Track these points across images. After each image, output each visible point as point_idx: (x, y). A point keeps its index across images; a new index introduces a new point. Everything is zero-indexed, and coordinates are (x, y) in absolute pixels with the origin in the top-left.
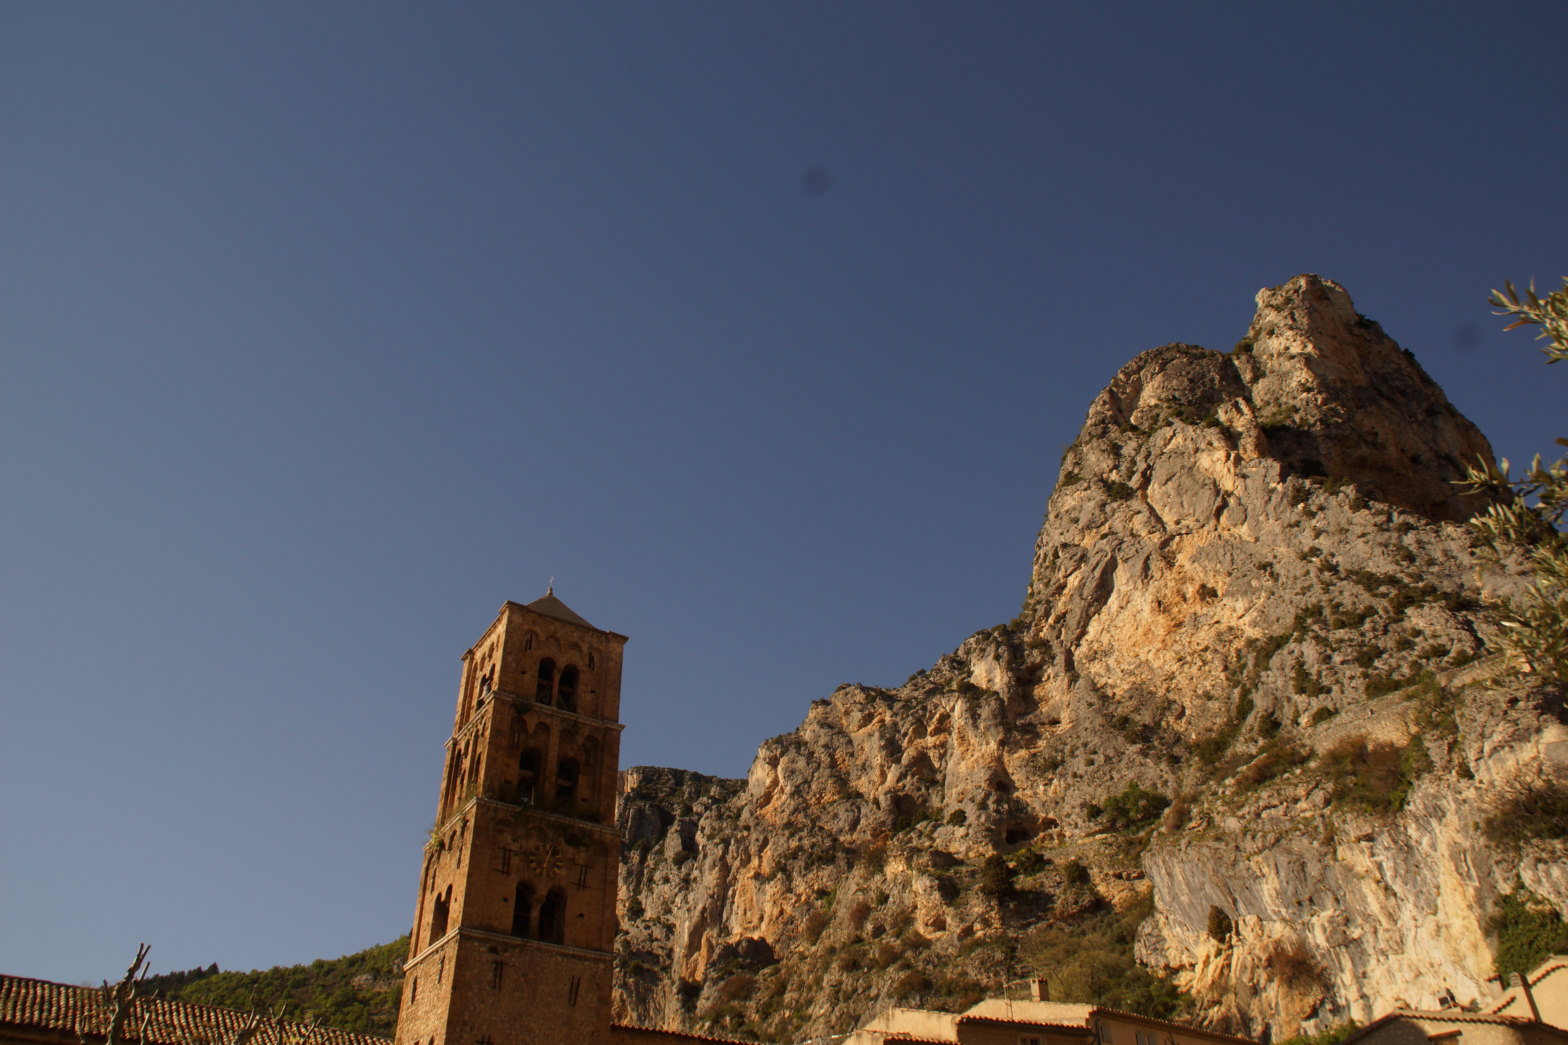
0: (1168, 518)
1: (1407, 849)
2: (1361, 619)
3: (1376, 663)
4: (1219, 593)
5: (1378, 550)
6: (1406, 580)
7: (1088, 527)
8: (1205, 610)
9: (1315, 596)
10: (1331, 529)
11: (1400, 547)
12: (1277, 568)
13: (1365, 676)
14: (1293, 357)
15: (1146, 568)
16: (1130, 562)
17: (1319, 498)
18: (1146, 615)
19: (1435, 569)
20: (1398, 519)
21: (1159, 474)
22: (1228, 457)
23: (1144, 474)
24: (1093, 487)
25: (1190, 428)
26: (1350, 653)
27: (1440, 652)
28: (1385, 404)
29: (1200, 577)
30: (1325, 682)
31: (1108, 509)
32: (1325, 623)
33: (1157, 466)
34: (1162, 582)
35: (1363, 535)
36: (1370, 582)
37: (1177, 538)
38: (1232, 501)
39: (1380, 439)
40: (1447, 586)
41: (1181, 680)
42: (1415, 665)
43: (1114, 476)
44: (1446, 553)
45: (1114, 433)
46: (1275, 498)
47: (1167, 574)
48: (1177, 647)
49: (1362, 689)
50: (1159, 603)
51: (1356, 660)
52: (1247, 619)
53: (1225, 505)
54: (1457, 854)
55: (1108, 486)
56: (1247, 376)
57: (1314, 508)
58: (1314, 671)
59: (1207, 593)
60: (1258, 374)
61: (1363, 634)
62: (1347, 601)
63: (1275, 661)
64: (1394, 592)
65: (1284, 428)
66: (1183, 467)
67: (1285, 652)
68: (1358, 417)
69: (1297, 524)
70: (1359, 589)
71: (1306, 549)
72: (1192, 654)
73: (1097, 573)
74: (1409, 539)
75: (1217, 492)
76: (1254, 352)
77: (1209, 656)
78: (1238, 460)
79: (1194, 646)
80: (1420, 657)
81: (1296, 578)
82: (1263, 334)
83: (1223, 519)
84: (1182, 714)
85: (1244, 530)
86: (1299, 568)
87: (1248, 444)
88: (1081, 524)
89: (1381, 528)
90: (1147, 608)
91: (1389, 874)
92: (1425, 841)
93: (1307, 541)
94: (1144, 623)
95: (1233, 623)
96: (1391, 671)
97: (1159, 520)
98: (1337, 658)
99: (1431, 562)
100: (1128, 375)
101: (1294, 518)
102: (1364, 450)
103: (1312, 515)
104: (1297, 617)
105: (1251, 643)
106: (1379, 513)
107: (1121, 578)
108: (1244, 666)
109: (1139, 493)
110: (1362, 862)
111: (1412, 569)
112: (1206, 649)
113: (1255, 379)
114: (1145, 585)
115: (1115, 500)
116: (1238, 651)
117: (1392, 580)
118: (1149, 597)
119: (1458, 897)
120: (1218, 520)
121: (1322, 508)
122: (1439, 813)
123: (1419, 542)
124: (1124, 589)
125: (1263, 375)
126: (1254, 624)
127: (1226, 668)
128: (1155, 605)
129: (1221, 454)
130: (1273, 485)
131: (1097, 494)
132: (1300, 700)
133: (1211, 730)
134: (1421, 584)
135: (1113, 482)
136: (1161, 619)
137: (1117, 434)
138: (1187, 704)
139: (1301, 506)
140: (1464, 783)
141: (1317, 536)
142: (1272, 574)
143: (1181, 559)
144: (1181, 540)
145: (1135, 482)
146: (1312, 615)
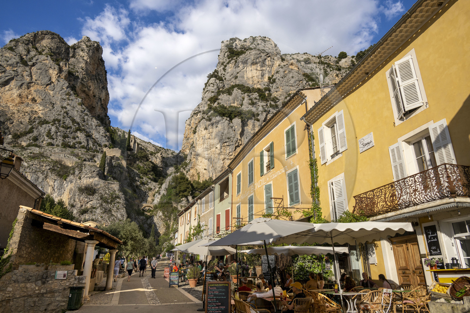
0: (34, 77)
1: (61, 185)
2: (68, 128)
3: (66, 139)
4: (37, 102)
5: (79, 116)
6: (81, 125)
7: (10, 65)
8: (31, 104)
9: (60, 117)
10: (72, 105)
11: (84, 118)
12: (55, 106)
13: (63, 140)
14: (84, 60)
15: (22, 85)
16: (18, 82)
17: (73, 97)
18: (15, 96)
19: (88, 126)
20: (86, 112)
21: (38, 66)
22: (57, 74)
23: (34, 63)
24: (17, 57)
25: (52, 61)
26: (62, 134)
27: (80, 143)
28: (96, 81)
29: (34, 96)
30: (54, 137)
31: (19, 64)
32: (60, 125)
33: (38, 64)
34: (24, 91)
35: (78, 111)
36: (74, 121)
37: (34, 84)
38: (52, 84)
39: (91, 88)
40: (88, 130)
41: (16, 116)
42: (74, 143)
43: (24, 57)
44: (91, 124)
45: (30, 46)
46: (63, 91)
47: (26, 90)
48: (19, 108)
49: (61, 143)
50: (20, 95)
51: (63, 136)
52: (41, 112)
53: (50, 84)
54: (71, 190)
55: (22, 59)
56: (71, 55)
57: (70, 99)
58: (52, 134)
59: (34, 100)
60: (74, 56)
61: (67, 131)
62: (67, 122)
63: (44, 126)
64: (77, 126)
65: (73, 75)
66: (45, 69)
67: (48, 125)
68: (89, 81)
69: (65, 100)
70: (71, 122)
71: (64, 106)
72: (22, 111)
73: (7, 78)
74: (86, 117)
75: (50, 80)
76: (76, 51)
77: (27, 114)
78: (59, 76)
79: (24, 110)
80: (76, 142)
81: (58, 111)
82: (80, 49)
83: (48, 87)
84: (12, 123)
85: (51, 92)
86: (60, 109)
87: (63, 75)
88: (8, 63)
89: (82, 112)
90: (16, 94)
91: (55, 187)
92: (66, 185)
93: (65, 105)
94: (13, 97)
95: (37, 111)
96: (69, 142)
97: (31, 76)
98: (59, 134)
99: (87, 124)
100: (42, 34)
101: (65, 98)
102: (86, 89)
103: (69, 100)
104: (54, 119)
105: (39, 117)
106: (83, 108)
107: (13, 83)
108: (35, 122)
109: (30, 67)
110: (51, 183)
111: (83, 124)
112: (27, 112)
113: (72, 57)
114: (19, 89)
115: (22, 64)
116: (35, 117)
117: (78, 124)
118: (18, 92)
119: (67, 197)
120: (47, 86)
121: (72, 100)
122: (71, 182)
123: (87, 119)
124: (12, 86)
125: (75, 57)
126: (42, 114)
127: (30, 119)
128: (19, 95)
129: (56, 73)
130: (64, 88)
131: (18, 59)
132: (46, 138)
133: (18, 131)
134: (83, 127)
135: (24, 59)
136: (18, 99)
137: (31, 47)
138: (15, 121)
139: (68, 96)
140: (78, 179)
141: (68, 105)
142: (53, 106)
143: (32, 88)
144: (35, 84)
145: (30, 63)
146: (58, 121)
